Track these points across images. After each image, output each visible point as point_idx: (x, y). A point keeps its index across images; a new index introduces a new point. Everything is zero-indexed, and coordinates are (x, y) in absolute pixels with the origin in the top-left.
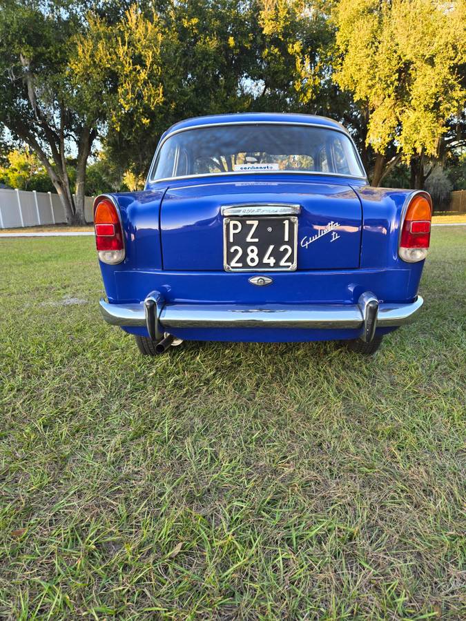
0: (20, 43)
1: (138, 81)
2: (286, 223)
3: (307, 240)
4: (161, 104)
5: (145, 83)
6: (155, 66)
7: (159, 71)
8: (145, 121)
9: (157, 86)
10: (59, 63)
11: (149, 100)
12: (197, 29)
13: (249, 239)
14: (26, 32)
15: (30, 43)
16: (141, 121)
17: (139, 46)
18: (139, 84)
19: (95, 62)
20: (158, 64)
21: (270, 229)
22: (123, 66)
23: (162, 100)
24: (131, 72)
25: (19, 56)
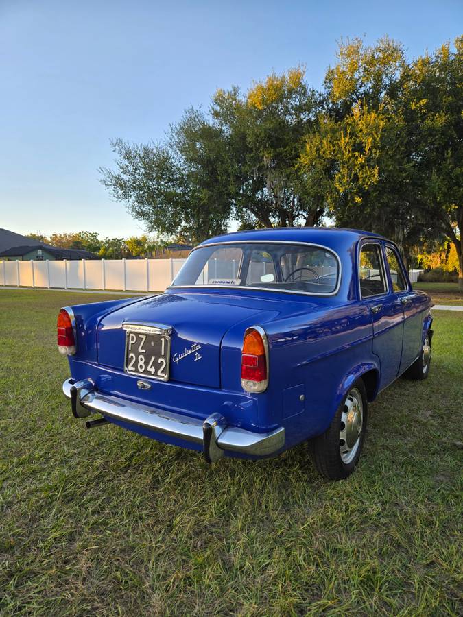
0: (265, 147)
1: (355, 165)
2: (163, 339)
3: (177, 356)
4: (375, 183)
5: (362, 166)
6: (374, 150)
7: (377, 154)
8: (358, 200)
9: (374, 167)
10: (292, 159)
11: (364, 181)
12: (425, 109)
13: (140, 350)
14: (270, 139)
15: (271, 146)
16: (354, 200)
17: (360, 135)
18: (356, 168)
19: (319, 155)
20: (377, 148)
21: (152, 344)
22: (343, 154)
23: (377, 179)
24: (349, 159)
25: (263, 157)
